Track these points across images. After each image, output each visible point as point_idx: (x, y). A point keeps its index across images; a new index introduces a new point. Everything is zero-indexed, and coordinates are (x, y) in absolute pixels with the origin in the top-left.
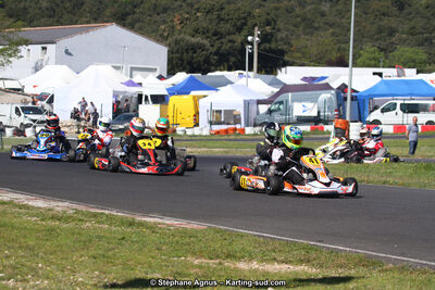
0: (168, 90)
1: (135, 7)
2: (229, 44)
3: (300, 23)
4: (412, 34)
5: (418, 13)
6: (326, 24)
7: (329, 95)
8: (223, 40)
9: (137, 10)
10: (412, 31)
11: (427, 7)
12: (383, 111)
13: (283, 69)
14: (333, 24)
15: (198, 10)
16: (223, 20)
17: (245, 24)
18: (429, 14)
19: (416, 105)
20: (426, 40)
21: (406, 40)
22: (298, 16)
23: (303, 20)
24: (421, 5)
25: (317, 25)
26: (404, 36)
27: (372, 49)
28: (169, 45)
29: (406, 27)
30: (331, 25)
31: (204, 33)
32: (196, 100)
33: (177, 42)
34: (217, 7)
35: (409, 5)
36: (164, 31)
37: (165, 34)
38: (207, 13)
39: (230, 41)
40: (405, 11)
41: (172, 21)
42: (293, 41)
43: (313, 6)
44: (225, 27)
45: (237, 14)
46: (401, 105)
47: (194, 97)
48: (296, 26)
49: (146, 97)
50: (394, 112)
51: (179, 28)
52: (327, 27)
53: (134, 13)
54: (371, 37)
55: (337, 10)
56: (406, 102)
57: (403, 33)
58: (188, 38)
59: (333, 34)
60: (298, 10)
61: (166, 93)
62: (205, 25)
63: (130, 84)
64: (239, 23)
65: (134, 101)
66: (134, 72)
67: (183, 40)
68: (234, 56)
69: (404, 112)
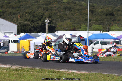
0: (19, 38)
1: (4, 13)
2: (37, 24)
3: (59, 18)
4: (97, 21)
5: (98, 14)
6: (68, 18)
7: (76, 39)
8: (35, 23)
9: (4, 14)
10: (97, 20)
11: (101, 12)
12: (94, 44)
13: (57, 32)
14: (70, 18)
15: (26, 13)
16: (34, 16)
17: (42, 18)
18: (102, 14)
19: (106, 42)
20: (102, 23)
21: (95, 23)
22: (58, 15)
23: (60, 17)
24: (99, 12)
25: (65, 18)
26: (94, 22)
27: (85, 26)
28: (18, 24)
29: (95, 19)
30: (69, 18)
31: (28, 21)
32: (30, 41)
33: (20, 23)
34: (33, 12)
35: (95, 12)
36: (15, 20)
37: (15, 21)
38: (29, 14)
39: (37, 23)
40: (94, 14)
41: (17, 17)
42: (57, 24)
43: (63, 12)
44: (35, 19)
45: (39, 14)
46: (101, 42)
47: (29, 40)
48: (58, 19)
49: (12, 41)
50: (98, 44)
51: (20, 19)
52: (68, 19)
53: (3, 15)
54: (83, 22)
55: (72, 13)
56: (102, 41)
57: (94, 20)
58: (24, 22)
59: (70, 21)
60: (58, 14)
61: (18, 39)
62: (29, 18)
63: (6, 36)
64: (40, 17)
65: (7, 42)
66: (6, 34)
67: (22, 23)
68: (38, 28)
69: (102, 44)
